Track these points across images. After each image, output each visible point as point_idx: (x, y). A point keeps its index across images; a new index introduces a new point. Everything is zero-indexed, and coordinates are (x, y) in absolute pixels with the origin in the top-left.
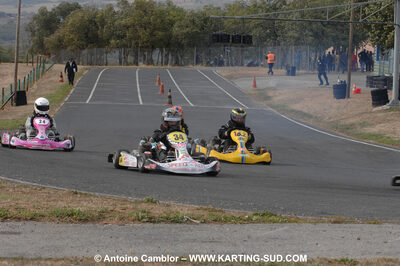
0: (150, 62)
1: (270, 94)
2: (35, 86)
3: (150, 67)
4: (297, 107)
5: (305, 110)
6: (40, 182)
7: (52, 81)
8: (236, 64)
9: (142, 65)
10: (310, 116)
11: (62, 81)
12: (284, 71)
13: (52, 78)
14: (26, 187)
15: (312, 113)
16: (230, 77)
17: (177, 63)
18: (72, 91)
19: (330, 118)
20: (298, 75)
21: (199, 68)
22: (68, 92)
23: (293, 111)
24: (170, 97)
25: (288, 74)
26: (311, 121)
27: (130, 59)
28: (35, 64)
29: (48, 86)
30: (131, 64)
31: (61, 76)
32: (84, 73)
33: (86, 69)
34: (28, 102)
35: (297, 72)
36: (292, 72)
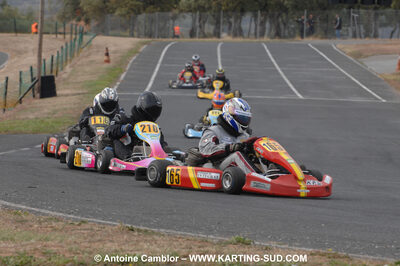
0: (238, 33)
2: (68, 69)
3: (239, 40)
6: (78, 214)
7: (92, 61)
8: (367, 35)
9: (225, 37)
11: (108, 61)
13: (92, 58)
14: (58, 220)
16: (358, 55)
17: (278, 34)
18: (123, 76)
21: (311, 42)
22: (118, 77)
27: (209, 28)
28: (68, 36)
29: (87, 69)
30: (210, 36)
31: (107, 54)
32: (141, 50)
33: (144, 43)
34: (58, 92)
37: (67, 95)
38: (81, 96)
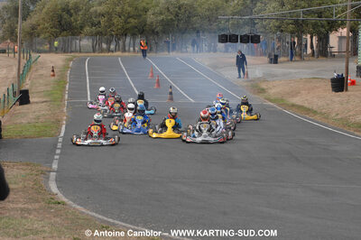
1: (264, 86)
2: (28, 81)
4: (297, 100)
5: (306, 105)
7: (41, 75)
11: (54, 75)
12: (266, 59)
13: (41, 72)
15: (315, 108)
16: (215, 67)
18: (67, 87)
19: (337, 114)
20: (281, 62)
22: (64, 88)
23: (293, 105)
24: (171, 93)
25: (271, 63)
26: (317, 117)
29: (41, 81)
31: (53, 71)
32: (71, 65)
33: (70, 60)
34: (31, 100)
35: (279, 60)
36: (275, 60)
37: (37, 103)
38: (48, 104)
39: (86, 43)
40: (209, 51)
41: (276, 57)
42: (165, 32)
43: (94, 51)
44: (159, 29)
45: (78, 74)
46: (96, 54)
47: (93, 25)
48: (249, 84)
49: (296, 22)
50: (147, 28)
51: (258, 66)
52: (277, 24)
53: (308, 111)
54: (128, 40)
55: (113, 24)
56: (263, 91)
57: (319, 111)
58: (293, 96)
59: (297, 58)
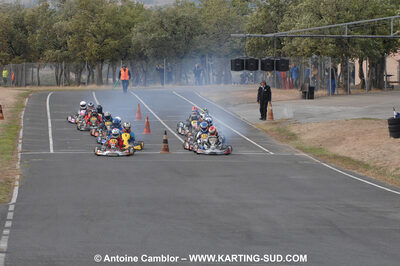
1: (294, 130)
4: (340, 150)
5: (354, 156)
10: (367, 167)
11: (2, 118)
12: (297, 93)
15: (366, 160)
18: (21, 134)
19: (398, 169)
20: (318, 97)
23: (336, 157)
24: (166, 141)
25: (304, 97)
26: (370, 173)
32: (25, 104)
35: (315, 93)
36: (309, 94)
39: (47, 72)
40: (219, 82)
41: (312, 90)
42: (158, 56)
43: (58, 84)
44: (149, 52)
45: (36, 117)
46: (61, 88)
47: (57, 47)
48: (274, 127)
49: (339, 42)
50: (132, 51)
51: (286, 103)
52: (312, 44)
53: (358, 164)
54: (105, 68)
55: (85, 46)
56: (293, 137)
57: (372, 164)
58: (336, 144)
59: (341, 91)
